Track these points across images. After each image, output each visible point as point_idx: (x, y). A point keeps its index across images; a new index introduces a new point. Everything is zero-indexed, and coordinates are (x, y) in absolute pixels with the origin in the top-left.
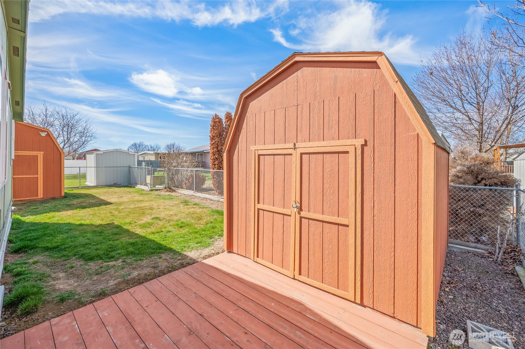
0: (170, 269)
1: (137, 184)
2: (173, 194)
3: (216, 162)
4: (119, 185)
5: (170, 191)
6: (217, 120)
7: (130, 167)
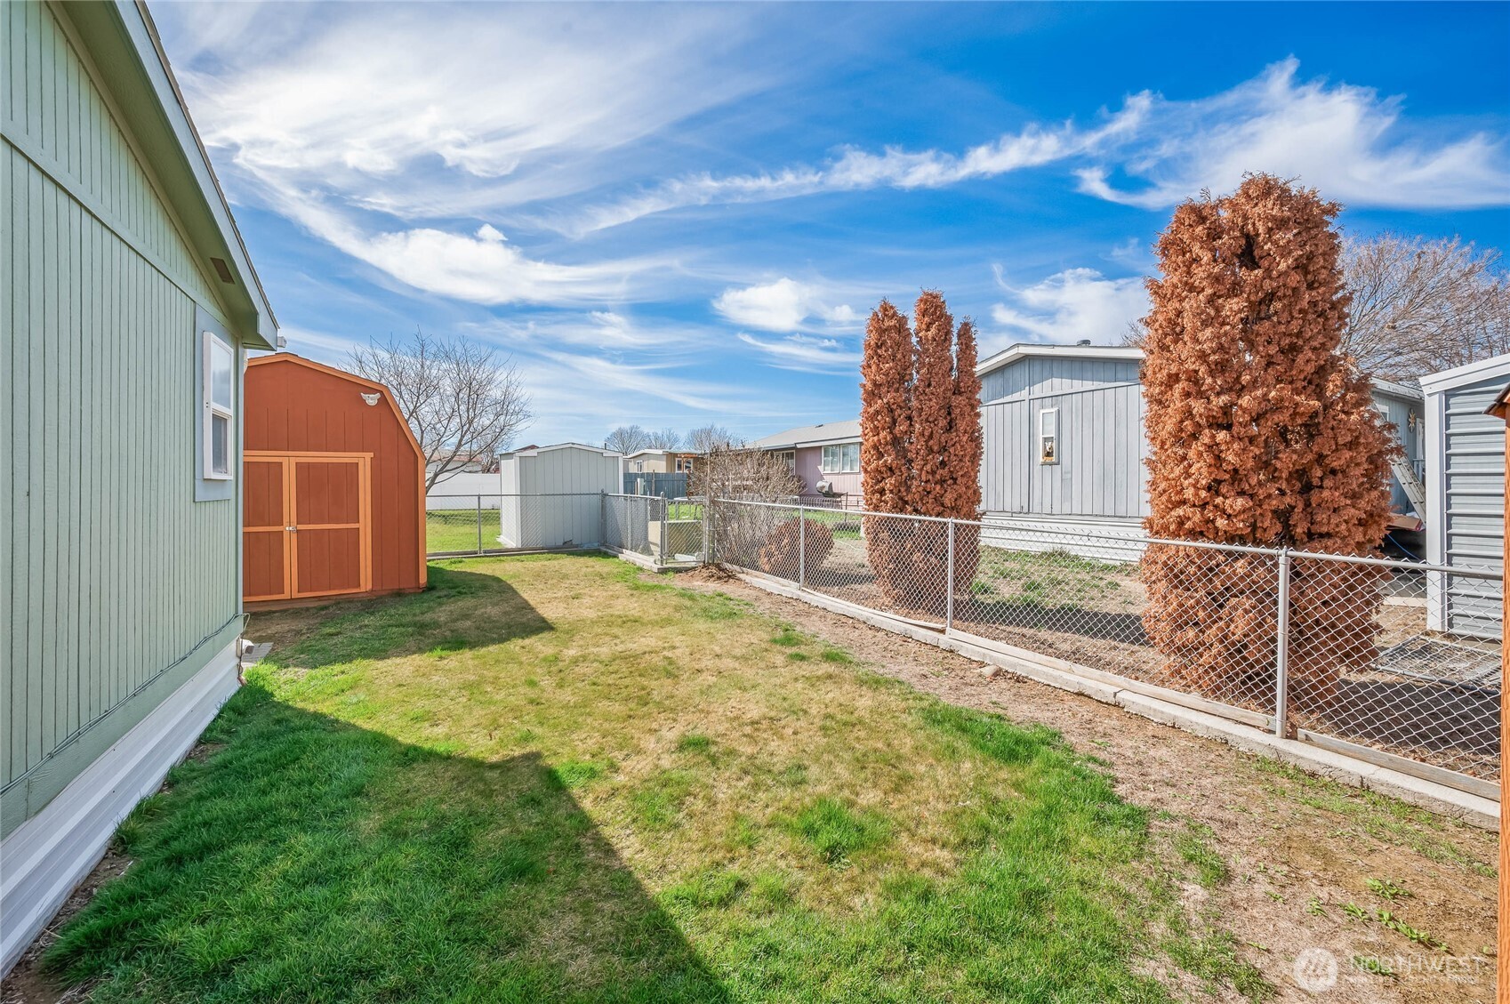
1: (622, 546)
2: (729, 588)
3: (889, 483)
4: (577, 546)
5: (719, 578)
6: (893, 322)
7: (604, 495)
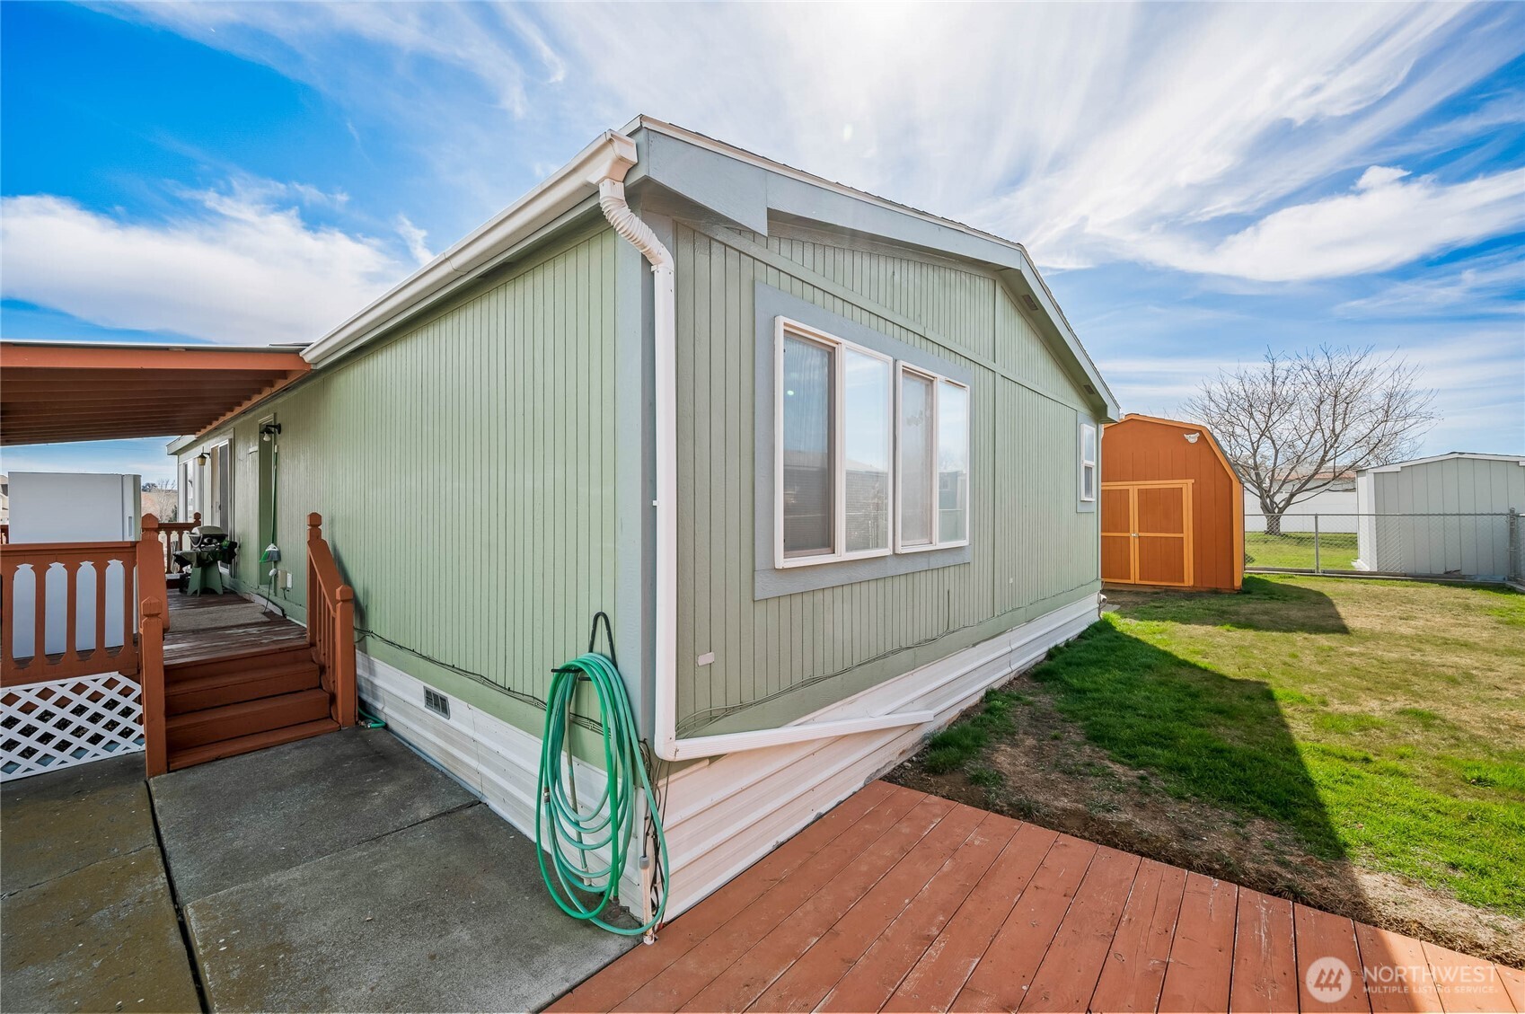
0: (1217, 867)
7: (1514, 516)
